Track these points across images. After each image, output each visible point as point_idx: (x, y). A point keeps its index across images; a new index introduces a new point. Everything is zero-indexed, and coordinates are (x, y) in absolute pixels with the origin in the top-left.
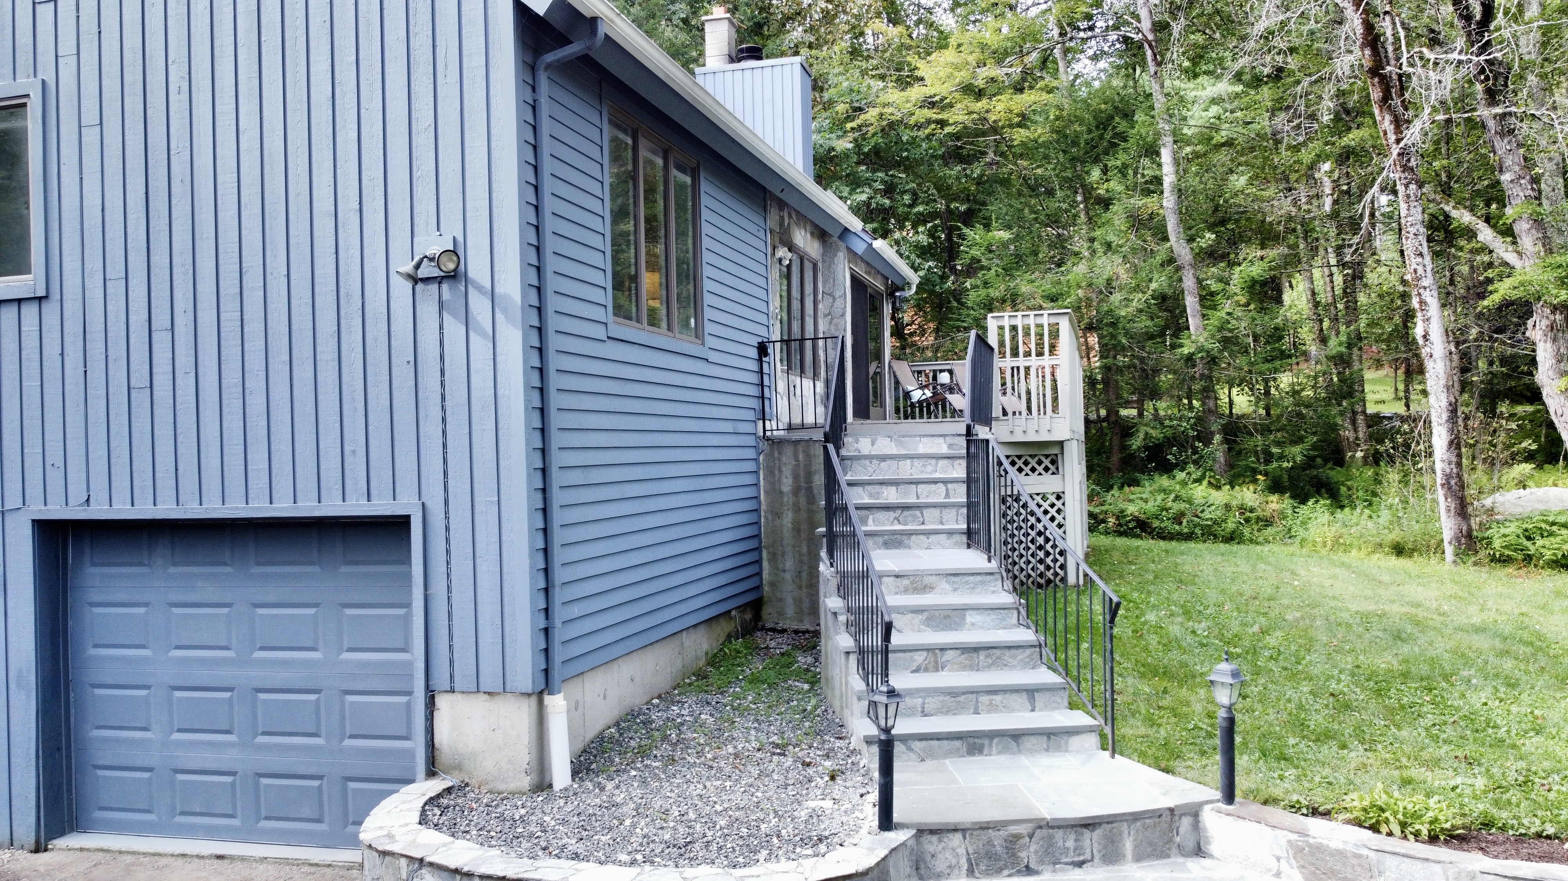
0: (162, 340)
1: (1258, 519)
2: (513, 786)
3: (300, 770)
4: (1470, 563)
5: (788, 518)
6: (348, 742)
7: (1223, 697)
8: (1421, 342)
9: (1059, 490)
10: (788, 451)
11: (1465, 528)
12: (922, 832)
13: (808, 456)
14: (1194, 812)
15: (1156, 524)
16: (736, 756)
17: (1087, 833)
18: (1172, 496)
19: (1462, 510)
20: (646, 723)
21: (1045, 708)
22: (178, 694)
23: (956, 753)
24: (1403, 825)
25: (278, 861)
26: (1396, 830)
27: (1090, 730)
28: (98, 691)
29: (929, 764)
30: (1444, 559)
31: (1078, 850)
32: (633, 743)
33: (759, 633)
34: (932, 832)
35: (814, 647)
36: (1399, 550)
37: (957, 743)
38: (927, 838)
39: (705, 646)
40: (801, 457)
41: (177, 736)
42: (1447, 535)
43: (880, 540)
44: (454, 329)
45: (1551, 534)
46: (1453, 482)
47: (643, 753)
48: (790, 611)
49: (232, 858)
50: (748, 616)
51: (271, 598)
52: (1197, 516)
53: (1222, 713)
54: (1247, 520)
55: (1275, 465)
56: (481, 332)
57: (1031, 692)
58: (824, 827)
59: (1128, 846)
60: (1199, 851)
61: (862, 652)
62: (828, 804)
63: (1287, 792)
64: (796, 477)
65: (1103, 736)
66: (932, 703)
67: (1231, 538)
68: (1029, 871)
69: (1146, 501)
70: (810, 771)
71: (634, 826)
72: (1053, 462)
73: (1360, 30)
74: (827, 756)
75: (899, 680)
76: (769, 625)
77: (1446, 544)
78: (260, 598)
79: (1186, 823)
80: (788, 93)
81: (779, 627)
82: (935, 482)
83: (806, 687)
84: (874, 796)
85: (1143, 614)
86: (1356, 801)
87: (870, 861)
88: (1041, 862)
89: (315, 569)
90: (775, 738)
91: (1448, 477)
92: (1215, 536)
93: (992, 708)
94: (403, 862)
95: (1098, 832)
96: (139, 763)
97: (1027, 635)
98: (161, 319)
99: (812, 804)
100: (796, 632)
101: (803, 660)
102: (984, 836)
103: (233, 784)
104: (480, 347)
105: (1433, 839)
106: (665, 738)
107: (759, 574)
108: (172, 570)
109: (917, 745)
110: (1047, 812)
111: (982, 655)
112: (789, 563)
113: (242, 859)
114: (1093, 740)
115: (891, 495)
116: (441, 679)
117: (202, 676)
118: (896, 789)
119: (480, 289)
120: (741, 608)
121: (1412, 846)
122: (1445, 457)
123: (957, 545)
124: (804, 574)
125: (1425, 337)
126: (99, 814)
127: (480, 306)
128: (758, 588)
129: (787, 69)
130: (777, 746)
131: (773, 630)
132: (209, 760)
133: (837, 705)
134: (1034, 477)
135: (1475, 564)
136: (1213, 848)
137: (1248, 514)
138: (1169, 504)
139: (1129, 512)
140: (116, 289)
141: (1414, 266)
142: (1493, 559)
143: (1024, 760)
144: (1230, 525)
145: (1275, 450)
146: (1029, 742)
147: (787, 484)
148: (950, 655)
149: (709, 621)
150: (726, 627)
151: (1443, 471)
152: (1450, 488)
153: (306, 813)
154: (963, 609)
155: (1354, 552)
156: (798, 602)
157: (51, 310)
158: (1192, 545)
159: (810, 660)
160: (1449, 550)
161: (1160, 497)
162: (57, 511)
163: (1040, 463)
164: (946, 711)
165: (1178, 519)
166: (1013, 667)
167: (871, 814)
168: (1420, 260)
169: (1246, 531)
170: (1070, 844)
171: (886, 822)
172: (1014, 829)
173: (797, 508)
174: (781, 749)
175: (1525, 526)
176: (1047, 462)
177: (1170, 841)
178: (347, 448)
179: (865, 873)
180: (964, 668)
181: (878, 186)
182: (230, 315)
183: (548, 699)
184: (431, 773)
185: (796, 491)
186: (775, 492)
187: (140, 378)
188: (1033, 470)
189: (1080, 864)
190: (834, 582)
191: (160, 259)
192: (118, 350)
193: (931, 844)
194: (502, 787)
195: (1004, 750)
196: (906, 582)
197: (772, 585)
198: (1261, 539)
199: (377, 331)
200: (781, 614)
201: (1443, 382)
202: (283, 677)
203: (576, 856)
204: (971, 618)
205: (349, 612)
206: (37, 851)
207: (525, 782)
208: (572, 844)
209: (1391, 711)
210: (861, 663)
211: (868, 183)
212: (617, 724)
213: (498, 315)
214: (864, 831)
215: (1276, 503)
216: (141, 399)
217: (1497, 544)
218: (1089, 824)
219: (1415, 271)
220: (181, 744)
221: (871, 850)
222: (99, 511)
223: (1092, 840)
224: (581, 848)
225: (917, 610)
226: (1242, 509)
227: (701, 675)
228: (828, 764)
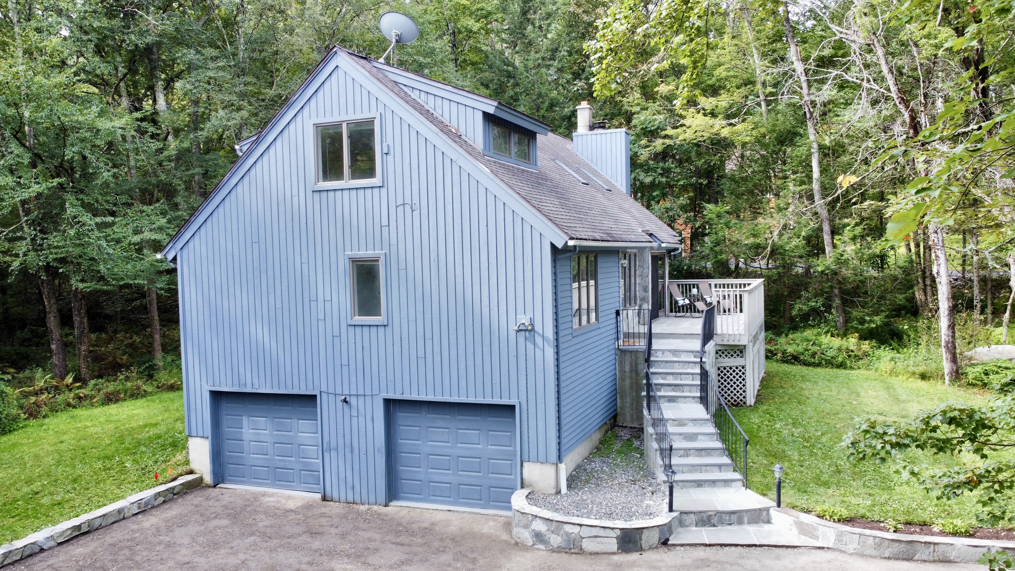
0: (429, 343)
1: (856, 356)
2: (549, 492)
3: (474, 483)
4: (956, 386)
5: (628, 382)
6: (490, 475)
7: (777, 475)
8: (936, 275)
9: (743, 364)
10: (628, 355)
11: (955, 368)
12: (682, 513)
13: (636, 357)
14: (767, 510)
15: (802, 357)
16: (619, 484)
17: (733, 515)
18: (812, 343)
19: (954, 359)
20: (585, 470)
21: (725, 471)
22: (431, 457)
23: (694, 487)
24: (831, 517)
25: (469, 513)
26: (828, 517)
27: (739, 480)
28: (402, 454)
29: (685, 490)
30: (944, 383)
31: (730, 520)
32: (583, 478)
33: (616, 428)
34: (685, 513)
35: (640, 437)
36: (923, 377)
37: (694, 484)
38: (683, 515)
39: (599, 437)
40: (633, 357)
41: (430, 470)
42: (946, 371)
43: (666, 399)
44: (530, 346)
45: (997, 373)
46: (950, 345)
47: (587, 482)
48: (628, 419)
49: (453, 511)
50: (612, 421)
51: (464, 427)
52: (823, 354)
53: (777, 480)
54: (849, 356)
55: (867, 325)
56: (540, 348)
57: (720, 466)
58: (652, 510)
59: (746, 519)
60: (769, 522)
61: (661, 450)
62: (652, 502)
63: (802, 504)
64: (631, 365)
65: (743, 482)
66: (685, 469)
67: (842, 366)
68: (714, 526)
69: (798, 345)
70: (645, 491)
71: (592, 507)
72: (741, 352)
73: (908, 120)
74: (650, 486)
75: (675, 461)
76: (620, 424)
77: (946, 375)
78: (460, 427)
79: (764, 513)
80: (619, 146)
81: (624, 425)
82: (688, 374)
83: (639, 456)
84: (667, 500)
85: (775, 424)
86: (819, 509)
87: (667, 521)
88: (718, 523)
89: (479, 418)
90: (631, 478)
91: (947, 343)
92: (832, 365)
93: (706, 471)
94: (530, 516)
95: (736, 515)
96: (417, 478)
97: (719, 445)
98: (428, 335)
99: (647, 502)
100: (631, 428)
101: (636, 443)
102: (701, 515)
103: (450, 487)
104: (539, 353)
105: (839, 521)
106: (594, 476)
107: (616, 404)
108: (428, 416)
109: (680, 484)
110: (720, 509)
111: (703, 452)
112: (628, 400)
113: (457, 512)
114: (740, 483)
115: (670, 380)
116: (525, 457)
117: (439, 451)
118: (674, 499)
119: (539, 334)
120: (610, 420)
121: (831, 524)
122: (946, 333)
123: (696, 402)
124: (634, 404)
125: (937, 273)
126: (402, 495)
127: (539, 340)
128: (616, 410)
129: (618, 134)
130: (632, 481)
131: (622, 426)
132: (444, 479)
133: (652, 465)
134: (732, 359)
135: (959, 386)
136: (773, 521)
137: (850, 353)
138: (810, 347)
139: (788, 351)
140: (412, 325)
141: (933, 238)
142: (969, 384)
143: (716, 490)
144: (840, 359)
145: (867, 318)
146: (718, 484)
147: (627, 368)
148: (692, 451)
149: (600, 428)
150: (605, 428)
151: (945, 339)
152: (948, 348)
153: (476, 497)
154: (697, 434)
155: (900, 377)
156: (632, 415)
157: (389, 329)
158: (819, 370)
159: (639, 443)
160: (947, 378)
161: (805, 344)
162: (391, 396)
163: (735, 352)
164: (690, 472)
165: (814, 355)
166: (714, 456)
167: (666, 507)
168: (936, 235)
169: (848, 363)
170: (727, 518)
171: (671, 510)
172: (710, 513)
173: (631, 378)
174: (634, 482)
175: (985, 368)
176: (738, 352)
177: (759, 518)
178: (494, 382)
179: (665, 525)
180: (697, 456)
181: (659, 171)
182: (453, 337)
183: (560, 465)
184: (522, 487)
185: (631, 371)
186: (622, 371)
187: (421, 354)
188: (732, 356)
189: (730, 524)
190: (651, 422)
191: (428, 316)
192: (413, 345)
193: (684, 517)
194: (545, 492)
195: (709, 486)
196: (676, 422)
197: (621, 408)
198: (856, 367)
199: (504, 345)
200: (625, 420)
201: (946, 296)
202: (467, 453)
203: (578, 516)
204: (700, 437)
205: (491, 433)
206: (385, 506)
207: (553, 491)
208: (576, 513)
209: (855, 473)
210: (661, 454)
211: (654, 170)
212: (575, 470)
213: (545, 343)
214: (664, 512)
215: (866, 346)
216: (422, 362)
217: (970, 377)
218: (733, 513)
219: (934, 240)
220: (432, 473)
221: (667, 518)
222: (407, 397)
223: (734, 518)
224: (578, 513)
225: (680, 434)
226: (848, 350)
227: (598, 449)
228: (650, 488)
